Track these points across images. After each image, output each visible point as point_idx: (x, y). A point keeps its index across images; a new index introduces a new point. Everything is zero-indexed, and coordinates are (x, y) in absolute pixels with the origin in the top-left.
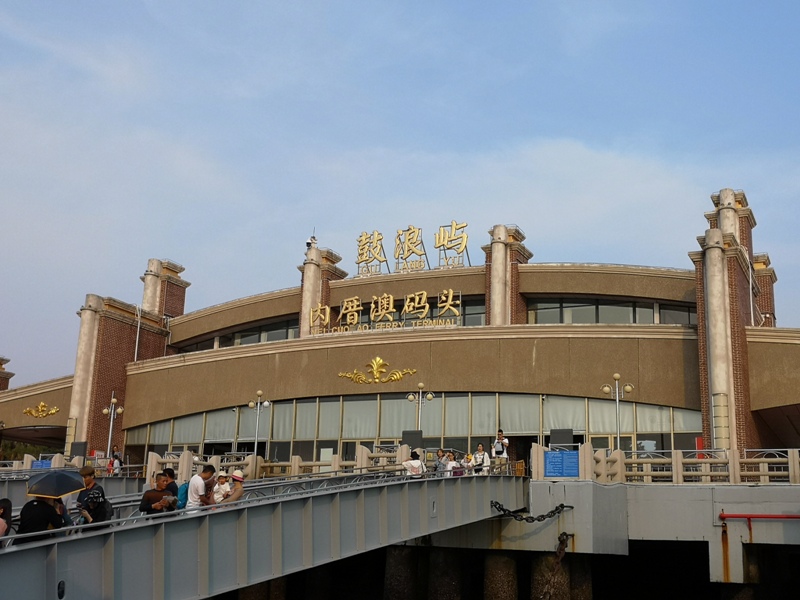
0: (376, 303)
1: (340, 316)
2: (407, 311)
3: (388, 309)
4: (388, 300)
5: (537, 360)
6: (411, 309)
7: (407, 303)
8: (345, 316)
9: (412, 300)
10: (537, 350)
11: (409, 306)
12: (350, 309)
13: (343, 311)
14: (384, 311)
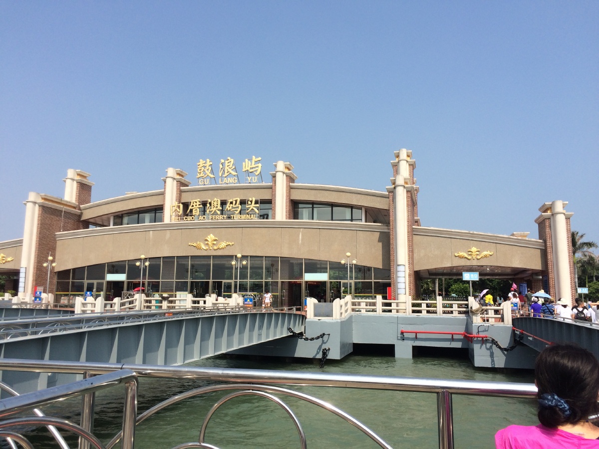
0: (210, 204)
1: (188, 211)
2: (229, 209)
3: (217, 207)
4: (216, 202)
5: (302, 240)
6: (231, 208)
7: (228, 204)
8: (191, 211)
9: (231, 203)
10: (302, 235)
11: (229, 207)
12: (195, 206)
13: (190, 207)
14: (215, 209)
